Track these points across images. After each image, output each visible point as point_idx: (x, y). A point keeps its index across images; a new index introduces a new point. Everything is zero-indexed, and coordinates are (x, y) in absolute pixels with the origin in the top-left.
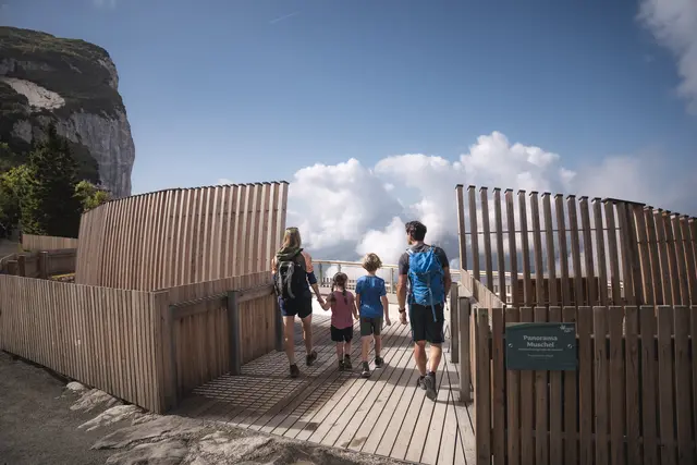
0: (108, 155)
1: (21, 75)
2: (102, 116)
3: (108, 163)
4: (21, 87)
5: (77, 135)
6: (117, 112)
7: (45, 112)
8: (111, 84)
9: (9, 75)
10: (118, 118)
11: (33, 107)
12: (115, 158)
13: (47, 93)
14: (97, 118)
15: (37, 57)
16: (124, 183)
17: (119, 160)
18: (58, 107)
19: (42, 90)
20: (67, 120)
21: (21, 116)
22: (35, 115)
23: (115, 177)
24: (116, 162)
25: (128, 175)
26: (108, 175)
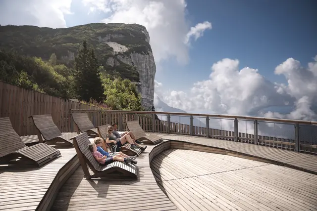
0: (145, 70)
1: (112, 40)
2: (142, 54)
3: (144, 74)
4: (112, 45)
5: (132, 62)
6: (149, 52)
7: (120, 53)
8: (146, 40)
9: (108, 41)
10: (148, 54)
11: (116, 52)
12: (147, 72)
13: (121, 46)
14: (140, 54)
15: (118, 32)
16: (151, 83)
17: (149, 73)
18: (124, 51)
19: (120, 45)
20: (128, 56)
21: (111, 56)
22: (116, 55)
23: (147, 80)
24: (148, 74)
25: (153, 79)
26: (144, 79)
